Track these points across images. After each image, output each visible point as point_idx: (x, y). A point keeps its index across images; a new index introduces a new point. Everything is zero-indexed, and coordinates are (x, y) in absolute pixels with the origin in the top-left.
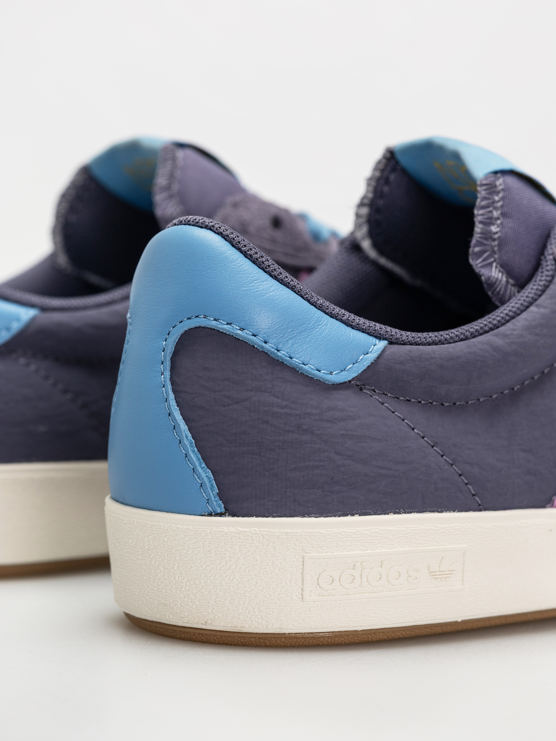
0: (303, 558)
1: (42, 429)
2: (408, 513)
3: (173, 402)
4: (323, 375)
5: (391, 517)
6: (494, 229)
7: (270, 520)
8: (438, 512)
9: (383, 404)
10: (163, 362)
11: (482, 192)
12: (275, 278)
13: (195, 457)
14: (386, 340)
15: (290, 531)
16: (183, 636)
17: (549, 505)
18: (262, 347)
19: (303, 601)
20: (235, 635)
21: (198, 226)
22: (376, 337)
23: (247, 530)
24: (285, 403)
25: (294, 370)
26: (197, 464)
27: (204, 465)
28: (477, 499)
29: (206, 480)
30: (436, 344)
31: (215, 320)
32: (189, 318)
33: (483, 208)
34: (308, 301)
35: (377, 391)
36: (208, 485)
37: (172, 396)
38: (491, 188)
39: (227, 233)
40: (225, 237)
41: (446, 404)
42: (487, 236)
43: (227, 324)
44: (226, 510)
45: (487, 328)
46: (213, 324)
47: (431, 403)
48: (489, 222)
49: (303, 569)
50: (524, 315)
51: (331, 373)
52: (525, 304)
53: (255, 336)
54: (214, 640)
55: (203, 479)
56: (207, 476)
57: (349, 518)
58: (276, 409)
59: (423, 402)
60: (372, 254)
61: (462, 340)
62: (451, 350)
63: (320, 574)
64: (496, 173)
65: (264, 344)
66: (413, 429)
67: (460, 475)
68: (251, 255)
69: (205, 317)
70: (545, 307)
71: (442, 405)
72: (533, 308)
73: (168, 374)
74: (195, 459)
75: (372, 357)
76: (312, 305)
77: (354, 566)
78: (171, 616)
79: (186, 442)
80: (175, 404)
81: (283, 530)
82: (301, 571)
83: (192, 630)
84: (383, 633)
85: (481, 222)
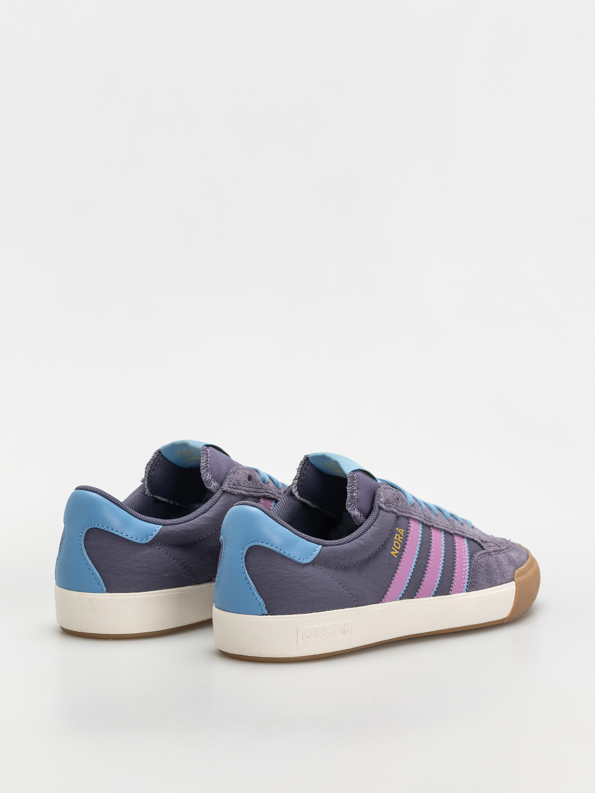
0: (297, 629)
1: (167, 575)
2: (333, 610)
3: (247, 574)
4: (301, 561)
5: (327, 612)
6: (355, 494)
7: (285, 616)
8: (343, 609)
9: (321, 569)
10: (242, 559)
11: (349, 480)
12: (281, 525)
13: (256, 594)
14: (321, 545)
15: (292, 620)
16: (251, 660)
17: (381, 602)
18: (279, 552)
19: (297, 645)
20: (272, 659)
21: (251, 506)
22: (318, 544)
23: (277, 620)
24: (289, 572)
25: (290, 560)
26: (258, 597)
27: (260, 597)
28: (356, 602)
29: (261, 602)
30: (339, 545)
31: (261, 542)
32: (252, 542)
33: (350, 486)
34: (294, 533)
35: (319, 565)
36: (262, 604)
37: (246, 571)
38: (353, 478)
39: (263, 508)
40: (262, 510)
41: (343, 567)
42: (352, 497)
43: (266, 544)
44: (268, 613)
45: (356, 537)
46: (261, 544)
47: (338, 567)
48: (353, 492)
49: (297, 633)
50: (369, 530)
51: (304, 560)
52: (369, 525)
53: (277, 548)
54: (264, 661)
55: (260, 602)
56: (261, 601)
57: (313, 614)
58: (286, 575)
59: (335, 567)
60: (299, 497)
61: (348, 542)
62: (345, 547)
63: (303, 635)
64: (354, 471)
65: (280, 551)
66: (333, 578)
67: (350, 594)
68: (272, 517)
69: (258, 541)
70: (377, 527)
71: (342, 567)
72: (372, 527)
73: (244, 563)
74: (256, 595)
75: (317, 552)
76: (295, 534)
77: (315, 631)
78: (247, 653)
79: (253, 589)
80: (248, 574)
81: (290, 620)
82: (297, 634)
83: (255, 658)
84: (325, 655)
85: (349, 492)
